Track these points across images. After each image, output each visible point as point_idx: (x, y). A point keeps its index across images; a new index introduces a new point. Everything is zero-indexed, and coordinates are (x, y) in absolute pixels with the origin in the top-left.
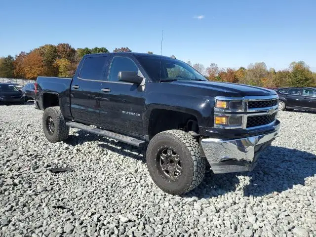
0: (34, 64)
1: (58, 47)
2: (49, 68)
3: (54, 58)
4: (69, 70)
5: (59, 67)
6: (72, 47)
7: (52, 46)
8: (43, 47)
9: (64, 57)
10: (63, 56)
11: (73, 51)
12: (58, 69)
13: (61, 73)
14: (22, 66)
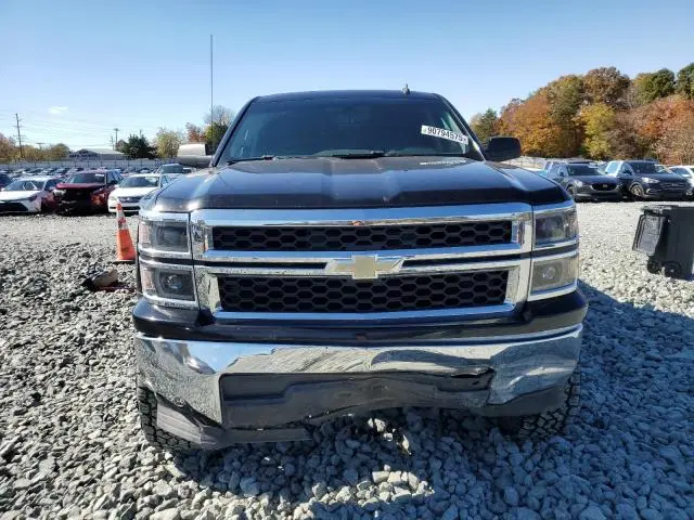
0: (533, 123)
1: (588, 77)
2: (564, 128)
3: (576, 106)
4: (609, 129)
5: (585, 124)
6: (622, 74)
7: (575, 78)
8: (555, 83)
9: (601, 100)
10: (599, 97)
11: (624, 83)
12: (583, 130)
13: (590, 137)
14: (511, 128)
